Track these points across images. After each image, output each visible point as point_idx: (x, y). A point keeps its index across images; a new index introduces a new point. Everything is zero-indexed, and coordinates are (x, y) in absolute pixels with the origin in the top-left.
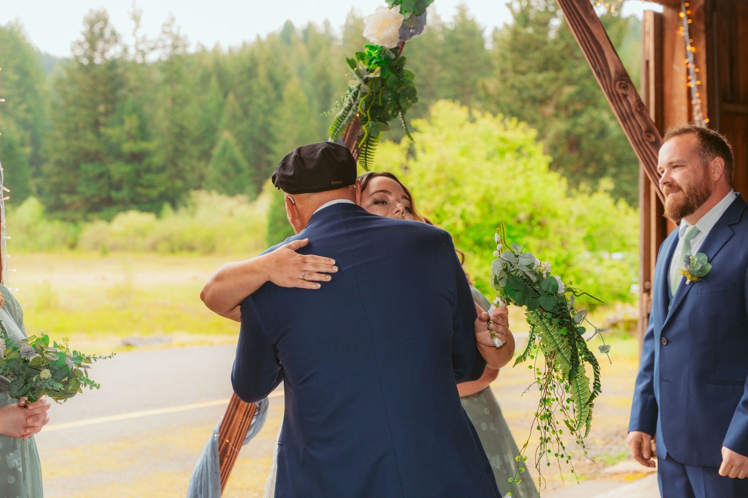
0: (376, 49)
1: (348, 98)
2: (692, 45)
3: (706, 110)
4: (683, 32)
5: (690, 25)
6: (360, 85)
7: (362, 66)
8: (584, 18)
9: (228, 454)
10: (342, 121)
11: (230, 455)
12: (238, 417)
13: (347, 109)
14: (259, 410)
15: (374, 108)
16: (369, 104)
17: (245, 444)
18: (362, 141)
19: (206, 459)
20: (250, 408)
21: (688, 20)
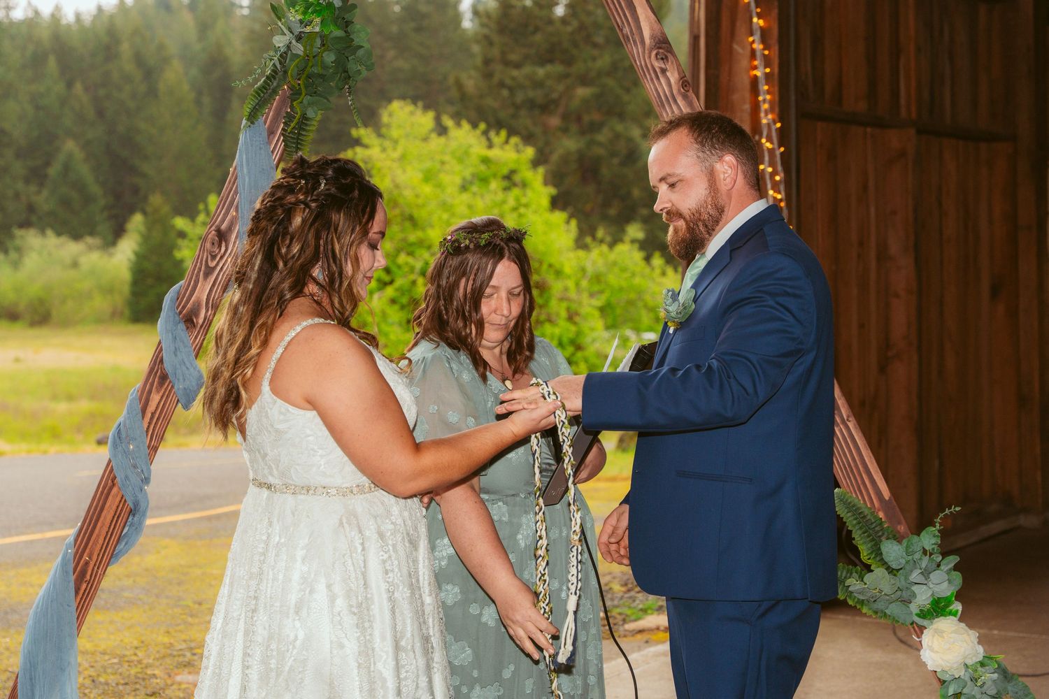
1: (273, 62)
2: (759, 16)
3: (777, 109)
6: (290, 43)
7: (293, 16)
9: (88, 577)
10: (262, 95)
11: (90, 580)
12: (103, 524)
13: (270, 78)
14: (134, 515)
15: (309, 77)
16: (303, 70)
17: (113, 564)
18: (292, 125)
19: (54, 585)
20: (122, 510)
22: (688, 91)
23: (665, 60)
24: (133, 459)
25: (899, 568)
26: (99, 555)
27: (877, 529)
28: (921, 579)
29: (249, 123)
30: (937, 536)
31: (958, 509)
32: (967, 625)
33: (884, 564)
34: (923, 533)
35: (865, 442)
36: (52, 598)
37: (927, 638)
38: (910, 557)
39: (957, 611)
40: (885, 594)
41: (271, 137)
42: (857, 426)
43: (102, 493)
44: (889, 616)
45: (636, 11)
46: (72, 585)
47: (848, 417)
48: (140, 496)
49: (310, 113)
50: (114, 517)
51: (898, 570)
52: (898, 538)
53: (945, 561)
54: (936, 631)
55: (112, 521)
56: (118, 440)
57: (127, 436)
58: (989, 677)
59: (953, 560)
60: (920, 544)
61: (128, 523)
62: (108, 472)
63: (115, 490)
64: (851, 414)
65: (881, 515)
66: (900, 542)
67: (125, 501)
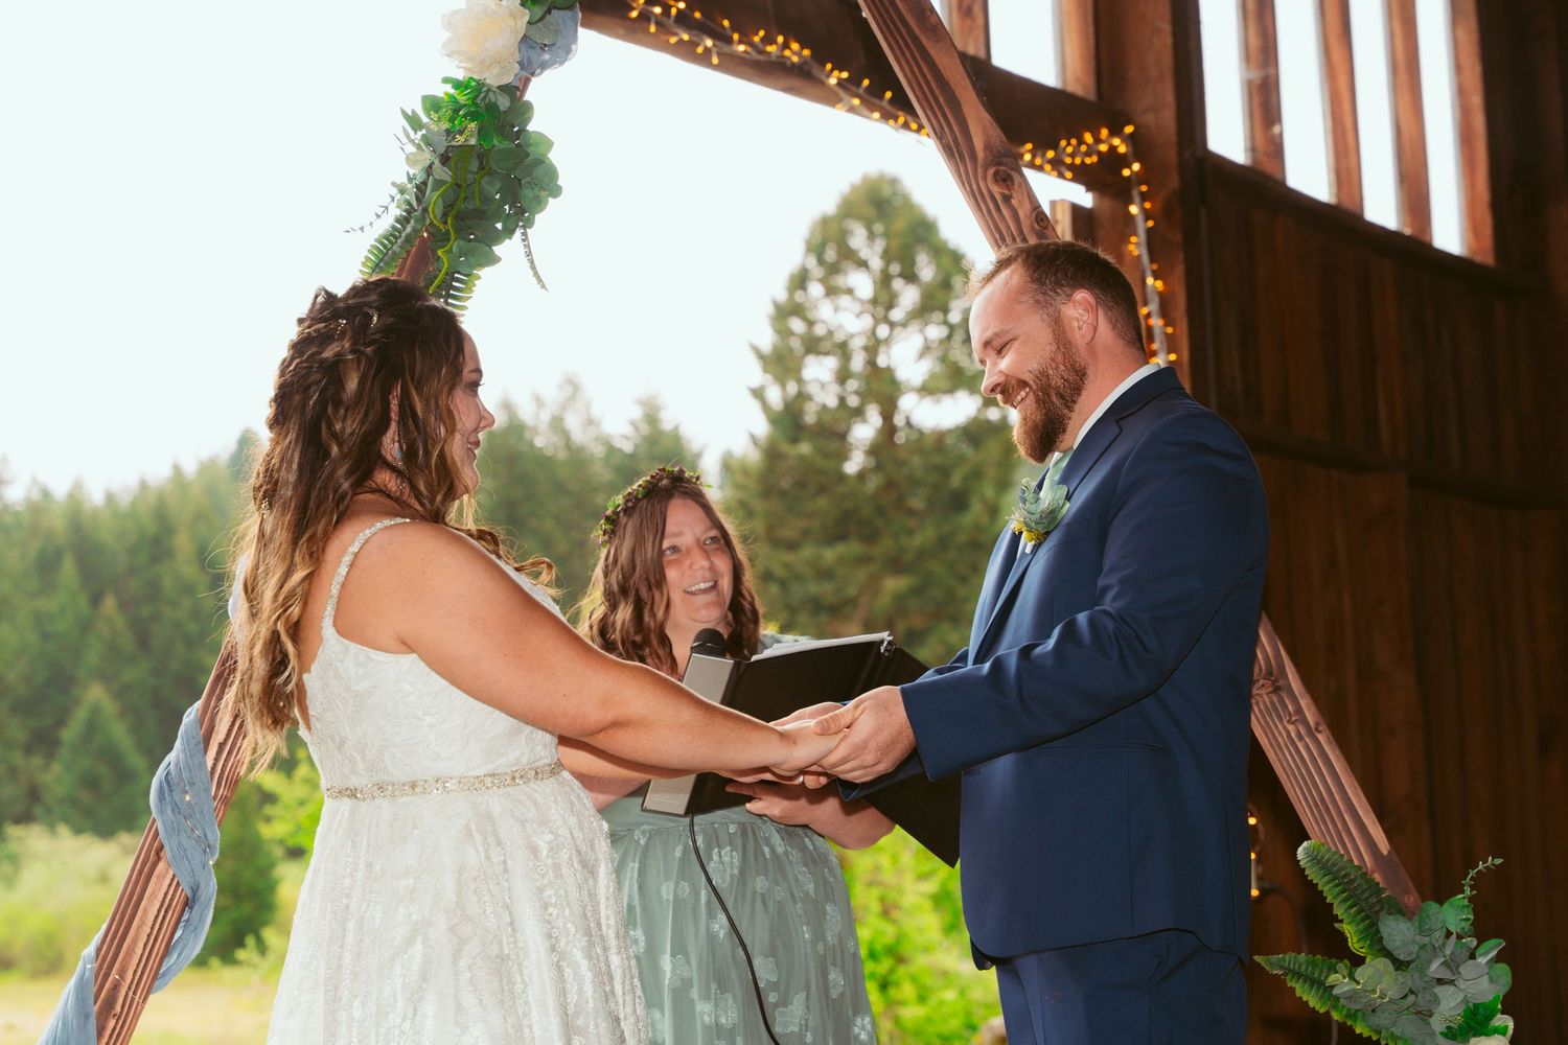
0: (467, 87)
2: (1157, 275)
4: (1136, 247)
5: (1149, 231)
6: (432, 165)
7: (437, 124)
8: (918, 33)
9: (119, 1008)
10: (389, 247)
11: (121, 1013)
12: (143, 922)
13: (401, 221)
14: (191, 908)
15: (460, 216)
16: (452, 206)
17: (157, 990)
18: (435, 283)
19: (64, 1025)
20: (172, 900)
21: (1146, 221)
22: (1046, 228)
23: (1008, 183)
24: (190, 816)
25: (1411, 958)
27: (1372, 899)
28: (1445, 974)
30: (1469, 907)
31: (1498, 861)
33: (1388, 954)
34: (1444, 904)
35: (1345, 763)
38: (1427, 940)
39: (1506, 1028)
40: (1390, 1001)
42: (1332, 739)
43: (141, 872)
46: (92, 1020)
47: (1317, 724)
48: (201, 876)
49: (464, 269)
50: (159, 911)
51: (1409, 963)
52: (1406, 913)
53: (1483, 948)
55: (157, 917)
56: (165, 787)
57: (181, 779)
59: (1494, 946)
60: (1441, 918)
61: (183, 920)
62: (149, 840)
63: (161, 866)
64: (1321, 720)
65: (1377, 877)
66: (1410, 919)
67: (178, 884)
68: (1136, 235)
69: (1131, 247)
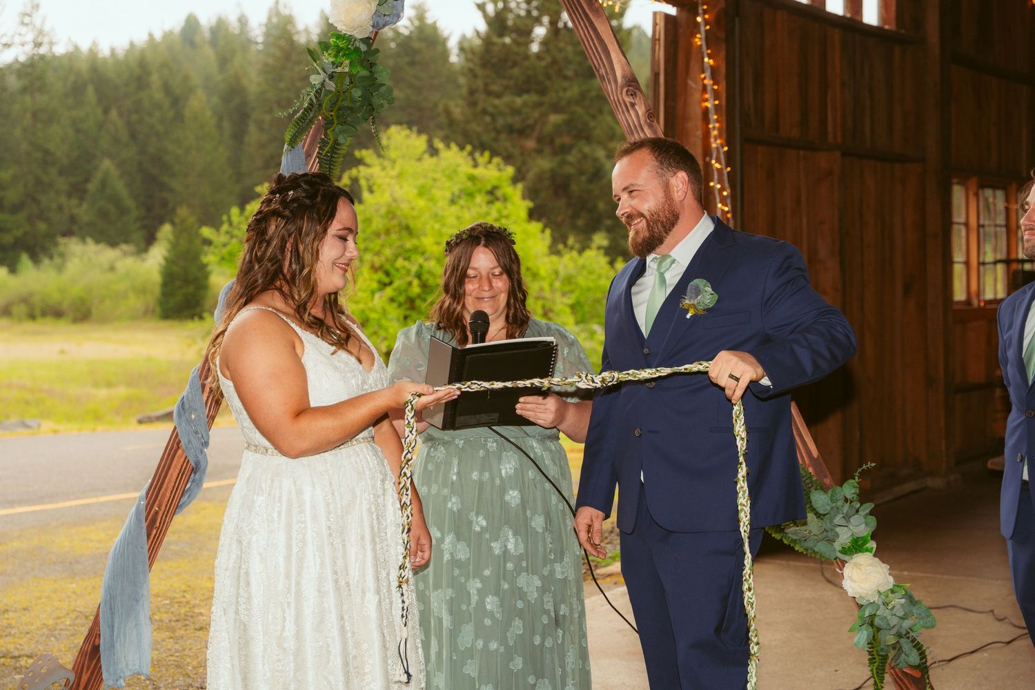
0: (344, 39)
1: (309, 97)
2: (710, 57)
3: (724, 136)
4: (699, 40)
5: (707, 31)
6: (324, 81)
7: (327, 59)
8: (587, 11)
9: (158, 524)
10: (301, 124)
11: (159, 526)
12: (170, 480)
13: (307, 110)
14: (195, 473)
15: (339, 109)
16: (335, 104)
17: (178, 513)
18: (327, 149)
19: (130, 532)
20: (185, 469)
21: (706, 26)
22: (653, 121)
23: (634, 96)
24: (194, 426)
25: (825, 513)
26: (166, 506)
27: (808, 481)
28: (843, 522)
29: (290, 148)
30: (857, 487)
31: (873, 465)
32: (880, 560)
33: (813, 509)
34: (844, 485)
36: (128, 543)
37: (848, 571)
38: (834, 504)
39: (872, 548)
40: (814, 535)
41: (309, 158)
43: (169, 454)
44: (817, 553)
45: (610, 55)
46: (144, 530)
48: (200, 457)
49: (341, 139)
50: (179, 475)
51: (824, 515)
52: (825, 489)
53: (863, 508)
54: (856, 565)
55: (178, 477)
56: (182, 410)
57: (190, 407)
58: (898, 601)
59: (869, 506)
60: (842, 493)
61: (191, 480)
62: (173, 437)
63: (180, 452)
65: (811, 470)
66: (826, 492)
67: (188, 461)
68: (700, 34)
69: (697, 40)
